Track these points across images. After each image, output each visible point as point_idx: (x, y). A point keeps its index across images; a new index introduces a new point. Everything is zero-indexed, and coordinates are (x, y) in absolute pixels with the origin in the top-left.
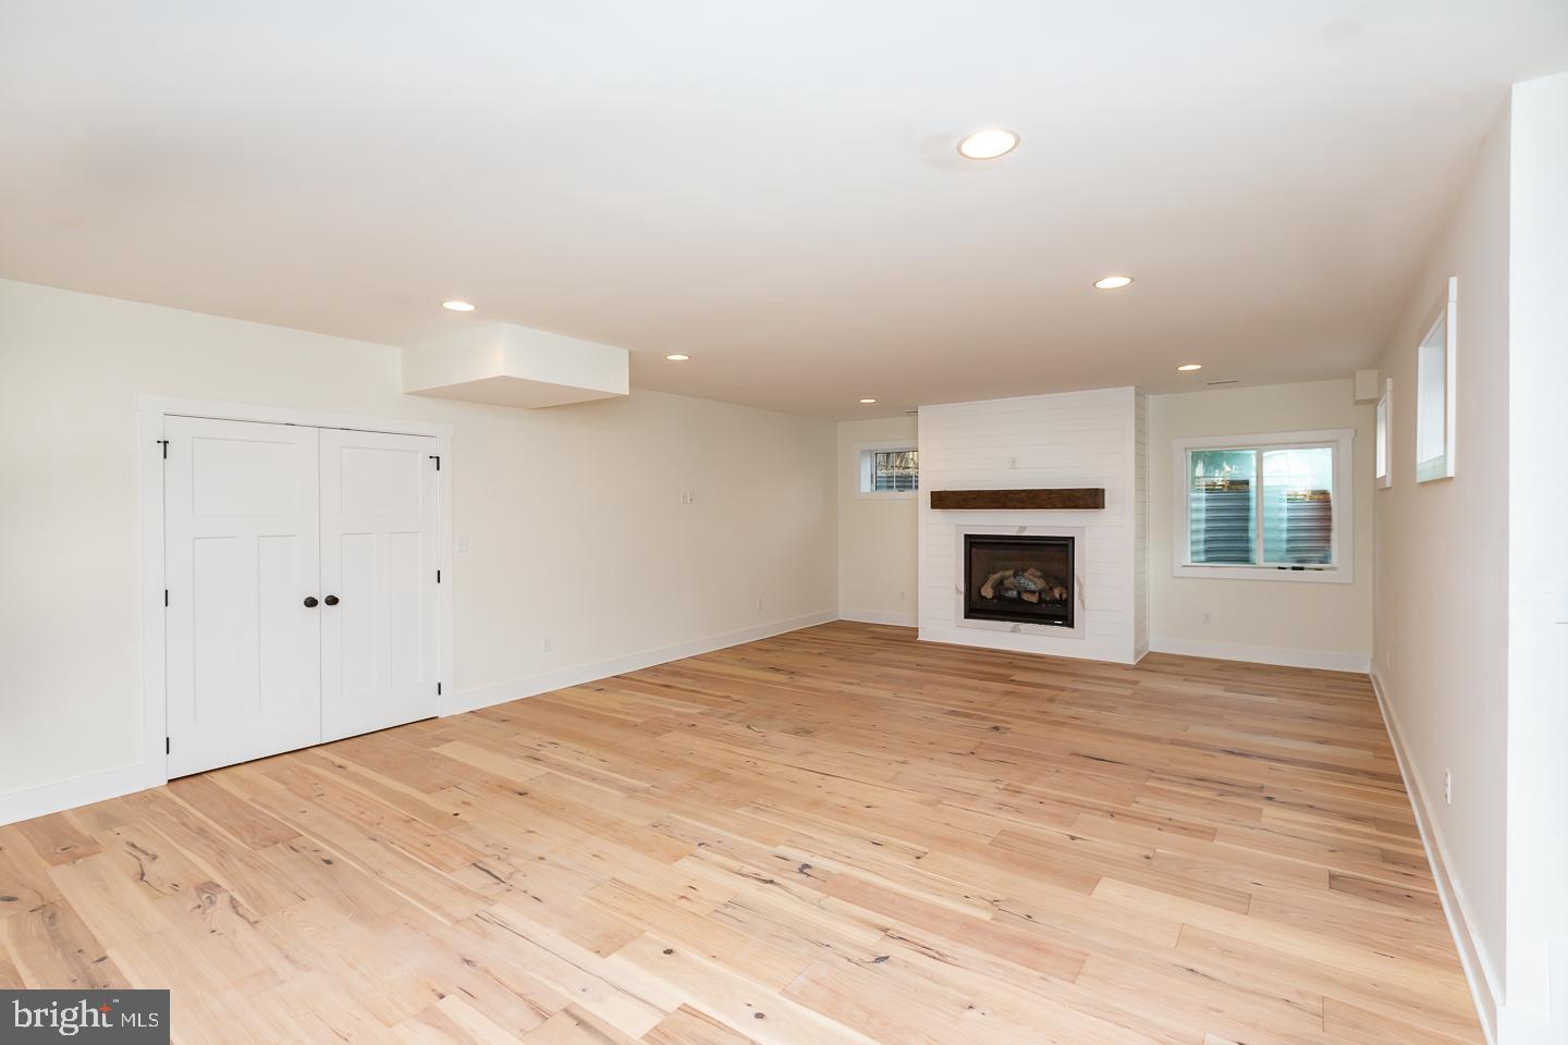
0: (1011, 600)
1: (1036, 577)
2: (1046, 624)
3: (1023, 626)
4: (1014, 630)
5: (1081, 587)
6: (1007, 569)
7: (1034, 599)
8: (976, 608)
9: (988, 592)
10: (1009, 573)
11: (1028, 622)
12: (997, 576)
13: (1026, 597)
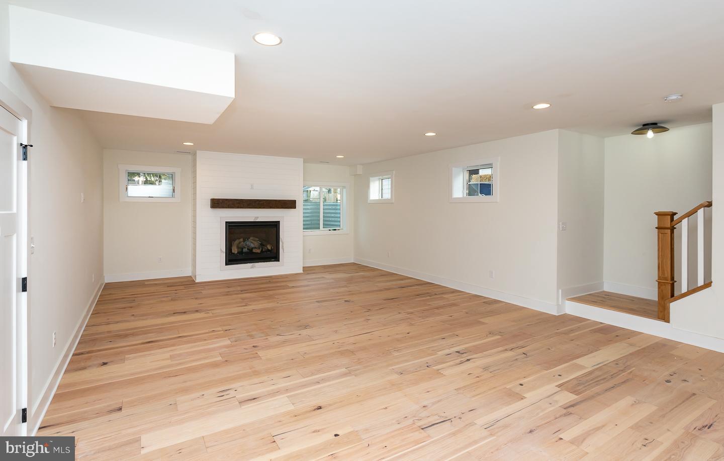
0: (246, 253)
1: (255, 241)
2: (267, 262)
3: (256, 264)
4: (252, 267)
5: (283, 243)
6: (239, 239)
7: (259, 251)
8: (232, 259)
9: (235, 250)
10: (242, 240)
11: (258, 262)
12: (237, 242)
13: (254, 251)
